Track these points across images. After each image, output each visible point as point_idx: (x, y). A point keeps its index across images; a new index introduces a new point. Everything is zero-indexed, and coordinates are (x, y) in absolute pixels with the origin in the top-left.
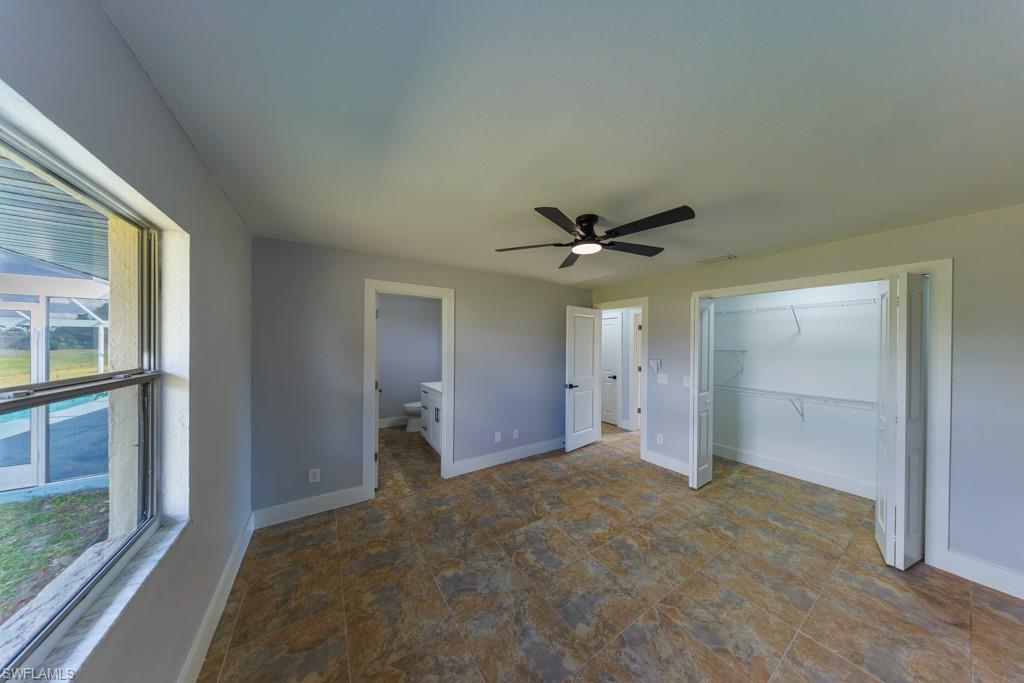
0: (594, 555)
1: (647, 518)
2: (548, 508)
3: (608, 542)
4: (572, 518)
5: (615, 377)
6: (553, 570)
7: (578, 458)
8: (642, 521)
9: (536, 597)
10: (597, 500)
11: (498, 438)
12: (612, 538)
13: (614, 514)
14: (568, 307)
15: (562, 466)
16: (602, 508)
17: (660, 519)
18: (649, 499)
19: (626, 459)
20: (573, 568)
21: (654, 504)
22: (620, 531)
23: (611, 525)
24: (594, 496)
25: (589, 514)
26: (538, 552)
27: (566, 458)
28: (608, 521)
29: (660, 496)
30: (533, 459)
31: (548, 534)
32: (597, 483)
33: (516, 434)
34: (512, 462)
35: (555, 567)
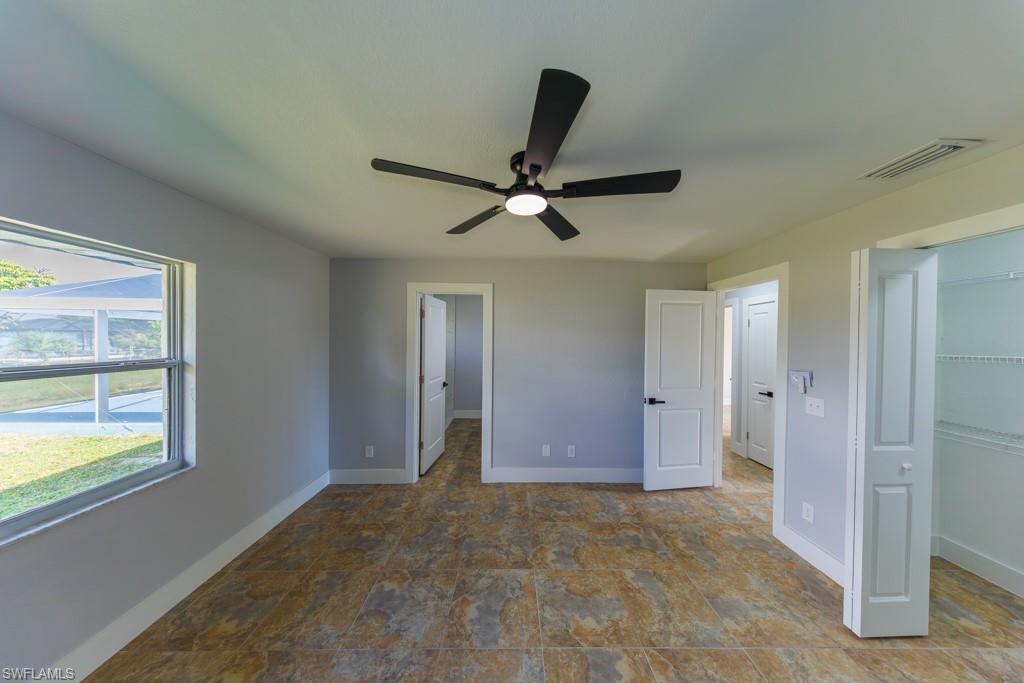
0: (548, 656)
1: (690, 643)
2: (550, 556)
3: (585, 648)
4: (568, 584)
5: (770, 395)
6: (477, 644)
7: (659, 503)
8: (675, 643)
9: (428, 668)
10: (629, 574)
11: (546, 450)
12: (595, 644)
13: (638, 609)
14: (647, 291)
15: (623, 507)
16: (626, 589)
17: (717, 657)
18: (727, 610)
19: (740, 527)
20: (503, 658)
21: (728, 623)
22: (620, 641)
23: (615, 623)
24: (631, 567)
25: (597, 591)
26: (486, 611)
27: (639, 499)
28: (616, 616)
29: (753, 614)
30: (591, 487)
31: (518, 593)
32: (654, 548)
33: (571, 451)
34: (564, 484)
35: (484, 643)
